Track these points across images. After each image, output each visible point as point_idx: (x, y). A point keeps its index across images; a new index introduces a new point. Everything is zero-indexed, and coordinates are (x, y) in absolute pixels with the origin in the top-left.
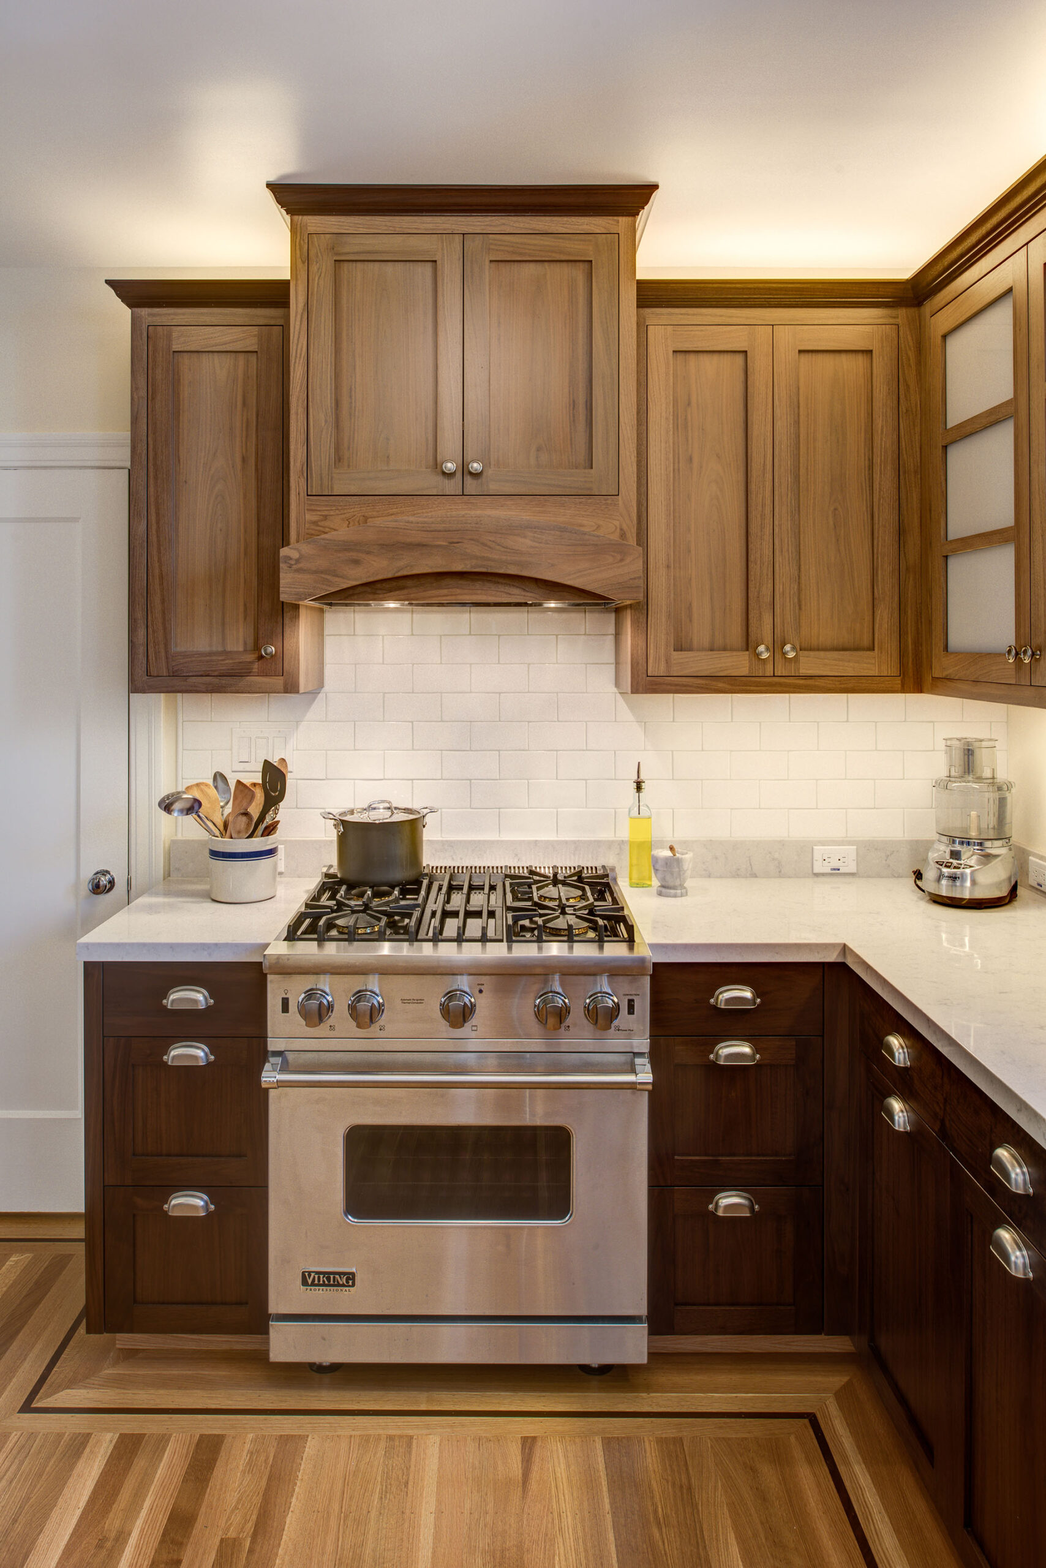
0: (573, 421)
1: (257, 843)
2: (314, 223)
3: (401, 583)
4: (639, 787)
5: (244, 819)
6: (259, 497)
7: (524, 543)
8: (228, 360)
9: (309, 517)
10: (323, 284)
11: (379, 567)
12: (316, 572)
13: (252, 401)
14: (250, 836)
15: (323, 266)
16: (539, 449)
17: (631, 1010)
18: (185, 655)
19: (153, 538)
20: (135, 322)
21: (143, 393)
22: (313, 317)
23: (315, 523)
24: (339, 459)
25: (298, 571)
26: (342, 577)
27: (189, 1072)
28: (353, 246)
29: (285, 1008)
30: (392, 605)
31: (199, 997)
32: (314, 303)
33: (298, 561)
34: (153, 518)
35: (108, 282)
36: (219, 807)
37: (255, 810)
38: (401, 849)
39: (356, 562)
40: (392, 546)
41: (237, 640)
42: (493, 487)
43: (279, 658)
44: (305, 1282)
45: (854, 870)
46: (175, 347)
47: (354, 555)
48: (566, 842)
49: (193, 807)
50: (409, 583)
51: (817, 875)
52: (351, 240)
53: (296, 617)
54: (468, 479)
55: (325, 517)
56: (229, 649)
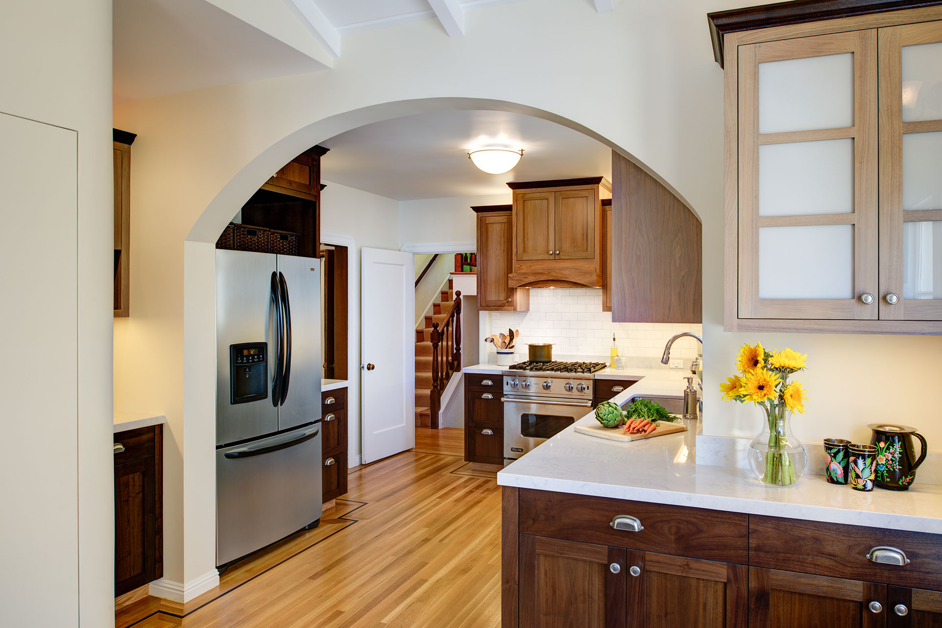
0: (583, 239)
1: (508, 350)
2: (519, 191)
3: (538, 283)
4: (614, 339)
5: (504, 344)
6: (507, 260)
7: (566, 272)
8: (500, 225)
9: (517, 266)
10: (520, 207)
11: (531, 279)
12: (516, 280)
13: (506, 235)
14: (506, 348)
15: (520, 202)
16: (574, 247)
17: (588, 389)
18: (488, 301)
19: (482, 271)
20: (478, 216)
21: (479, 234)
22: (518, 215)
23: (519, 267)
24: (524, 251)
25: (513, 280)
26: (523, 281)
27: (487, 400)
28: (528, 196)
29: (507, 384)
30: (552, 288)
31: (490, 383)
32: (518, 211)
33: (512, 278)
34: (482, 266)
35: (471, 207)
36: (499, 341)
37: (507, 341)
38: (545, 352)
39: (526, 278)
40: (535, 274)
41: (502, 297)
42: (562, 257)
43: (512, 302)
44: (512, 450)
45: (682, 367)
46: (487, 222)
47: (526, 276)
48: (596, 356)
49: (492, 341)
50: (540, 282)
51: (671, 368)
52: (527, 195)
53: (516, 291)
54: (556, 256)
55: (521, 266)
56: (500, 299)
